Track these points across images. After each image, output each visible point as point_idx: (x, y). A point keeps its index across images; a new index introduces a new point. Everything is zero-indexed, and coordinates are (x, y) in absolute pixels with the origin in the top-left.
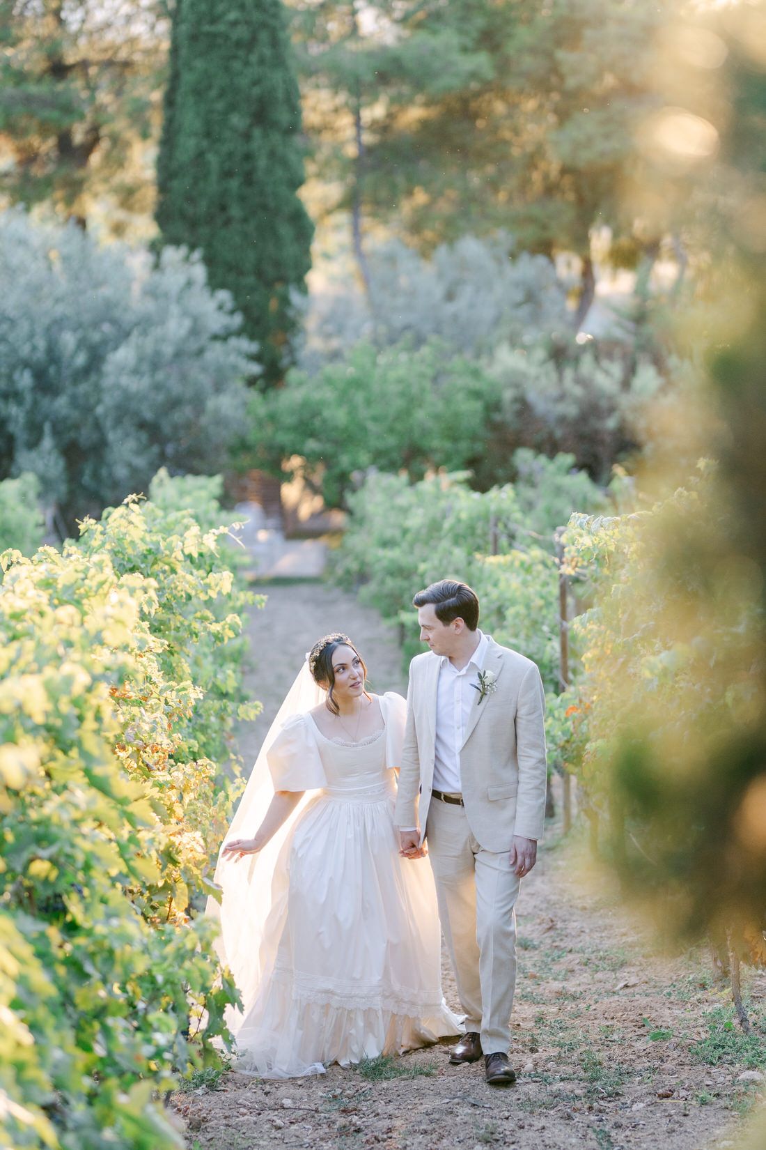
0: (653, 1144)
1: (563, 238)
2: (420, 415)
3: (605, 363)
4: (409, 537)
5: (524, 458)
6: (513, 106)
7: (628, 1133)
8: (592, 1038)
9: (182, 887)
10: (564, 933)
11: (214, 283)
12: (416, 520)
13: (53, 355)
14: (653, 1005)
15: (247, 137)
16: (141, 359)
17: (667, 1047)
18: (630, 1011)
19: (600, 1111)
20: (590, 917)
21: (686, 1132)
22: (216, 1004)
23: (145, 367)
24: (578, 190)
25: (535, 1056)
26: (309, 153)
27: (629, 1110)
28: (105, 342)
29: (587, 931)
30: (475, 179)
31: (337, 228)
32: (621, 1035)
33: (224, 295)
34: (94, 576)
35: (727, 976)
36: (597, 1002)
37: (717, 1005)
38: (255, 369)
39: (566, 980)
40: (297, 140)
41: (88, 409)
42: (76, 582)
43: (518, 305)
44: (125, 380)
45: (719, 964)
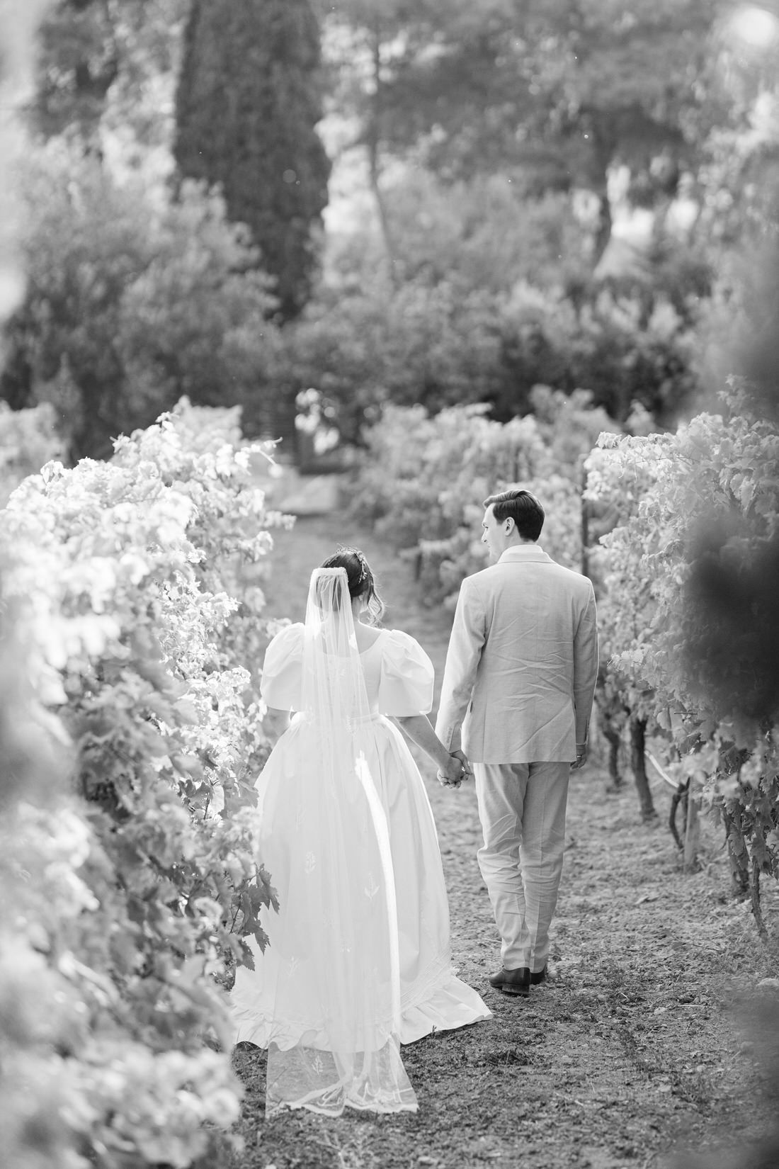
0: (674, 1045)
1: (581, 178)
2: (438, 351)
3: (623, 301)
4: (429, 469)
5: (541, 394)
6: (532, 46)
7: (650, 1034)
8: (613, 947)
9: (219, 790)
10: (584, 851)
11: (232, 217)
12: (435, 452)
13: (71, 286)
14: (673, 917)
15: (267, 72)
16: (159, 292)
17: (688, 957)
18: (651, 923)
19: (623, 1015)
20: (609, 837)
21: (707, 1034)
22: (252, 903)
23: (163, 299)
24: (595, 130)
25: (559, 963)
26: (329, 89)
27: (650, 1014)
28: (123, 272)
29: (608, 849)
30: (494, 116)
31: (354, 164)
32: (642, 946)
33: (241, 228)
34: (141, 482)
35: (746, 891)
36: (618, 915)
37: (737, 918)
38: (272, 302)
39: (587, 895)
40: (317, 76)
41: (105, 341)
42: (125, 487)
43: (535, 244)
44: (142, 312)
45: (738, 878)
